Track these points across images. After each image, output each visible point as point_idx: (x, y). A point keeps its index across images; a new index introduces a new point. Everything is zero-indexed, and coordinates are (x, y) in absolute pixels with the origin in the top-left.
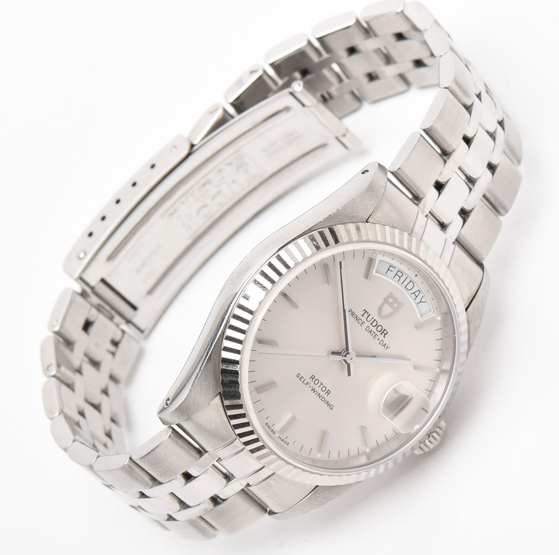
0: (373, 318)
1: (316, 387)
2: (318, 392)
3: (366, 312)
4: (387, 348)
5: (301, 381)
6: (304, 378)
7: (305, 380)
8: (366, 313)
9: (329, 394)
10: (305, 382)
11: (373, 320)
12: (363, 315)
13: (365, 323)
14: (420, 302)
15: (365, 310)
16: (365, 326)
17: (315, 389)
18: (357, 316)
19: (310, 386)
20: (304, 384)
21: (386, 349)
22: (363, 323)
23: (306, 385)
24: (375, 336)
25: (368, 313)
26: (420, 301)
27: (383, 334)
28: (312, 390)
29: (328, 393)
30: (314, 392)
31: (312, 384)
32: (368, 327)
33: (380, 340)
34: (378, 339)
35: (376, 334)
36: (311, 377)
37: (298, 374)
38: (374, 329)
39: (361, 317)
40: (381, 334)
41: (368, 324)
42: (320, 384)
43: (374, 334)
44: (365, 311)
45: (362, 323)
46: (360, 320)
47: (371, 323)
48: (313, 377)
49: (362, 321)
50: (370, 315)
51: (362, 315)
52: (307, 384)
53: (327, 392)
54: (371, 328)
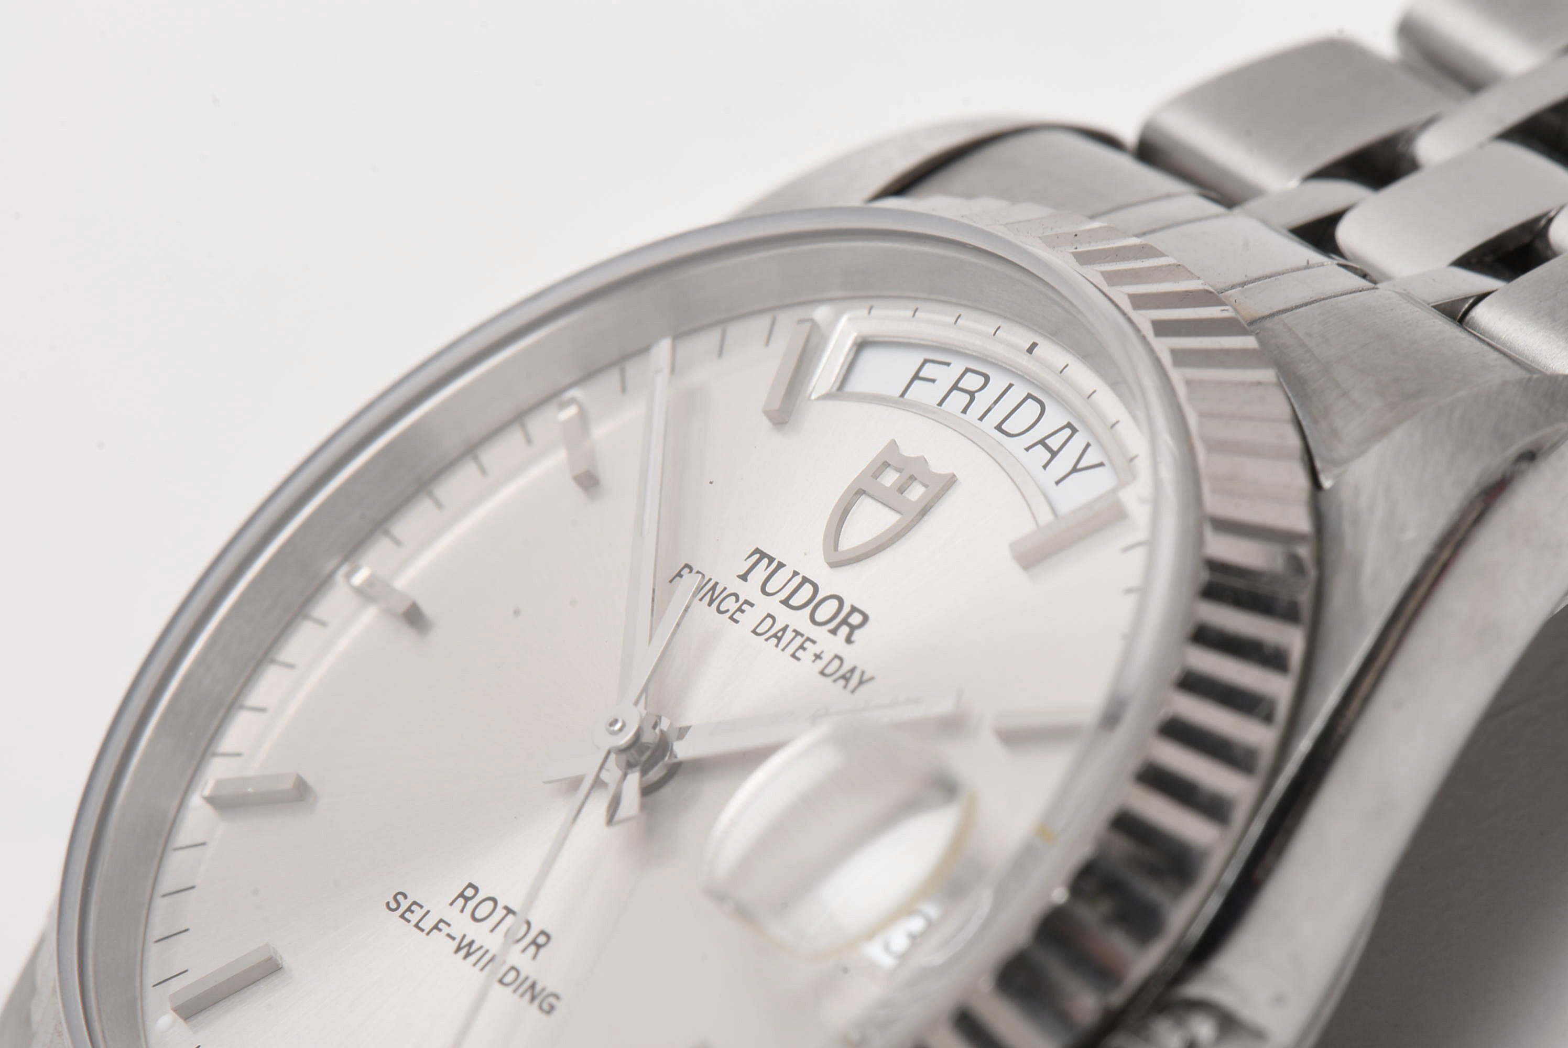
0: (796, 574)
1: (479, 934)
2: (487, 951)
3: (763, 555)
4: (861, 682)
5: (408, 921)
6: (421, 907)
7: (428, 912)
8: (766, 561)
9: (542, 951)
10: (427, 924)
11: (798, 580)
12: (744, 577)
13: (752, 605)
14: (1075, 470)
15: (757, 551)
16: (750, 618)
17: (471, 944)
18: (717, 584)
19: (449, 935)
20: (422, 930)
21: (853, 691)
22: (745, 607)
23: (428, 934)
24: (802, 647)
25: (771, 560)
26: (1070, 468)
27: (844, 630)
28: (459, 949)
29: (539, 947)
30: (468, 955)
31: (461, 924)
32: (769, 615)
33: (827, 657)
34: (818, 657)
35: (808, 639)
36: (461, 895)
37: (395, 898)
38: (800, 620)
39: (736, 586)
40: (834, 632)
41: (773, 605)
42: (500, 912)
43: (799, 640)
44: (757, 556)
45: (740, 610)
46: (733, 598)
47: (783, 598)
48: (470, 892)
49: (737, 601)
50: (781, 565)
51: (739, 577)
52: (436, 927)
53: (534, 942)
54: (784, 616)
